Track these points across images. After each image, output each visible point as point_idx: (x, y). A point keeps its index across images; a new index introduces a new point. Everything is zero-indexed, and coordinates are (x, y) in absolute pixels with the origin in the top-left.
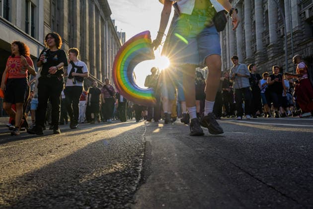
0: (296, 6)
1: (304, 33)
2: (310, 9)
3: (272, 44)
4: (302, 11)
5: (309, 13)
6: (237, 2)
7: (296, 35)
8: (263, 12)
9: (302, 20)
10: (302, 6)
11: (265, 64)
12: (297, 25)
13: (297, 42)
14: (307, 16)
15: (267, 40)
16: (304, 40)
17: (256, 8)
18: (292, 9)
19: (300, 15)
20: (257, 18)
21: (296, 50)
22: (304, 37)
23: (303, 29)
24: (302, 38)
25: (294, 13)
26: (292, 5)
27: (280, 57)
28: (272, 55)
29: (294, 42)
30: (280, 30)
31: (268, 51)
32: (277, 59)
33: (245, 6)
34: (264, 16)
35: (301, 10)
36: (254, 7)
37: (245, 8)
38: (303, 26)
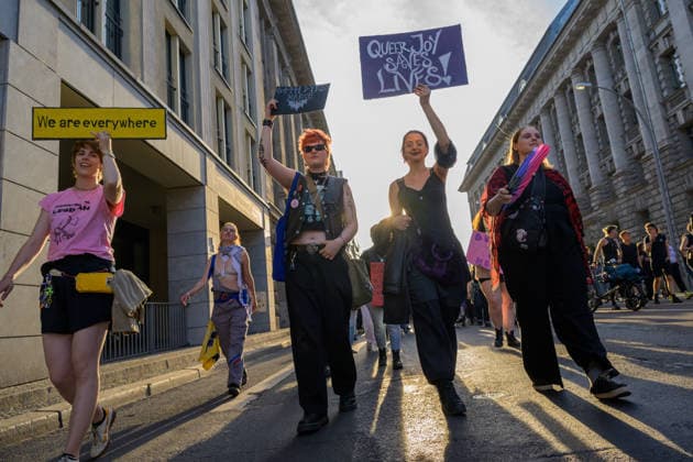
0: (658, 106)
1: (679, 148)
2: (685, 109)
3: (620, 171)
4: (671, 112)
5: (684, 115)
6: (541, 106)
7: (667, 152)
8: (593, 119)
9: (673, 127)
10: (668, 105)
11: (612, 205)
12: (665, 137)
13: (670, 165)
14: (682, 120)
15: (608, 165)
16: (682, 161)
17: (579, 113)
18: (651, 112)
19: (668, 120)
20: (584, 127)
21: (670, 178)
22: (681, 154)
23: (676, 142)
24: (677, 157)
25: (656, 117)
26: (650, 106)
27: (640, 192)
28: (624, 189)
29: (663, 164)
30: (631, 147)
31: (615, 182)
32: (635, 195)
33: (558, 111)
34: (595, 126)
35: (666, 111)
36: (575, 111)
37: (559, 115)
38: (676, 138)
